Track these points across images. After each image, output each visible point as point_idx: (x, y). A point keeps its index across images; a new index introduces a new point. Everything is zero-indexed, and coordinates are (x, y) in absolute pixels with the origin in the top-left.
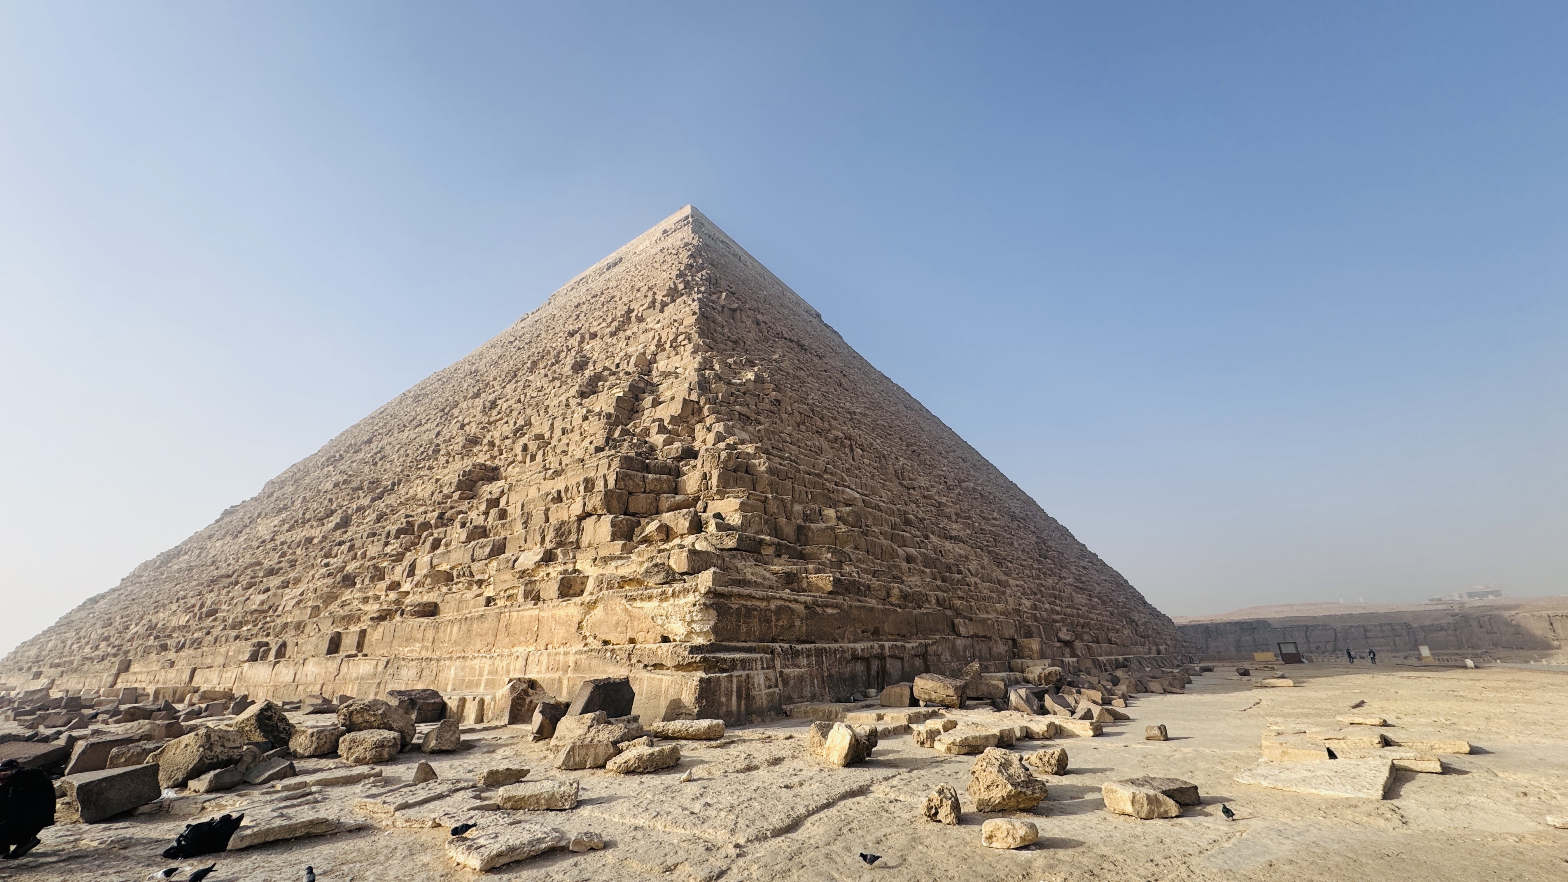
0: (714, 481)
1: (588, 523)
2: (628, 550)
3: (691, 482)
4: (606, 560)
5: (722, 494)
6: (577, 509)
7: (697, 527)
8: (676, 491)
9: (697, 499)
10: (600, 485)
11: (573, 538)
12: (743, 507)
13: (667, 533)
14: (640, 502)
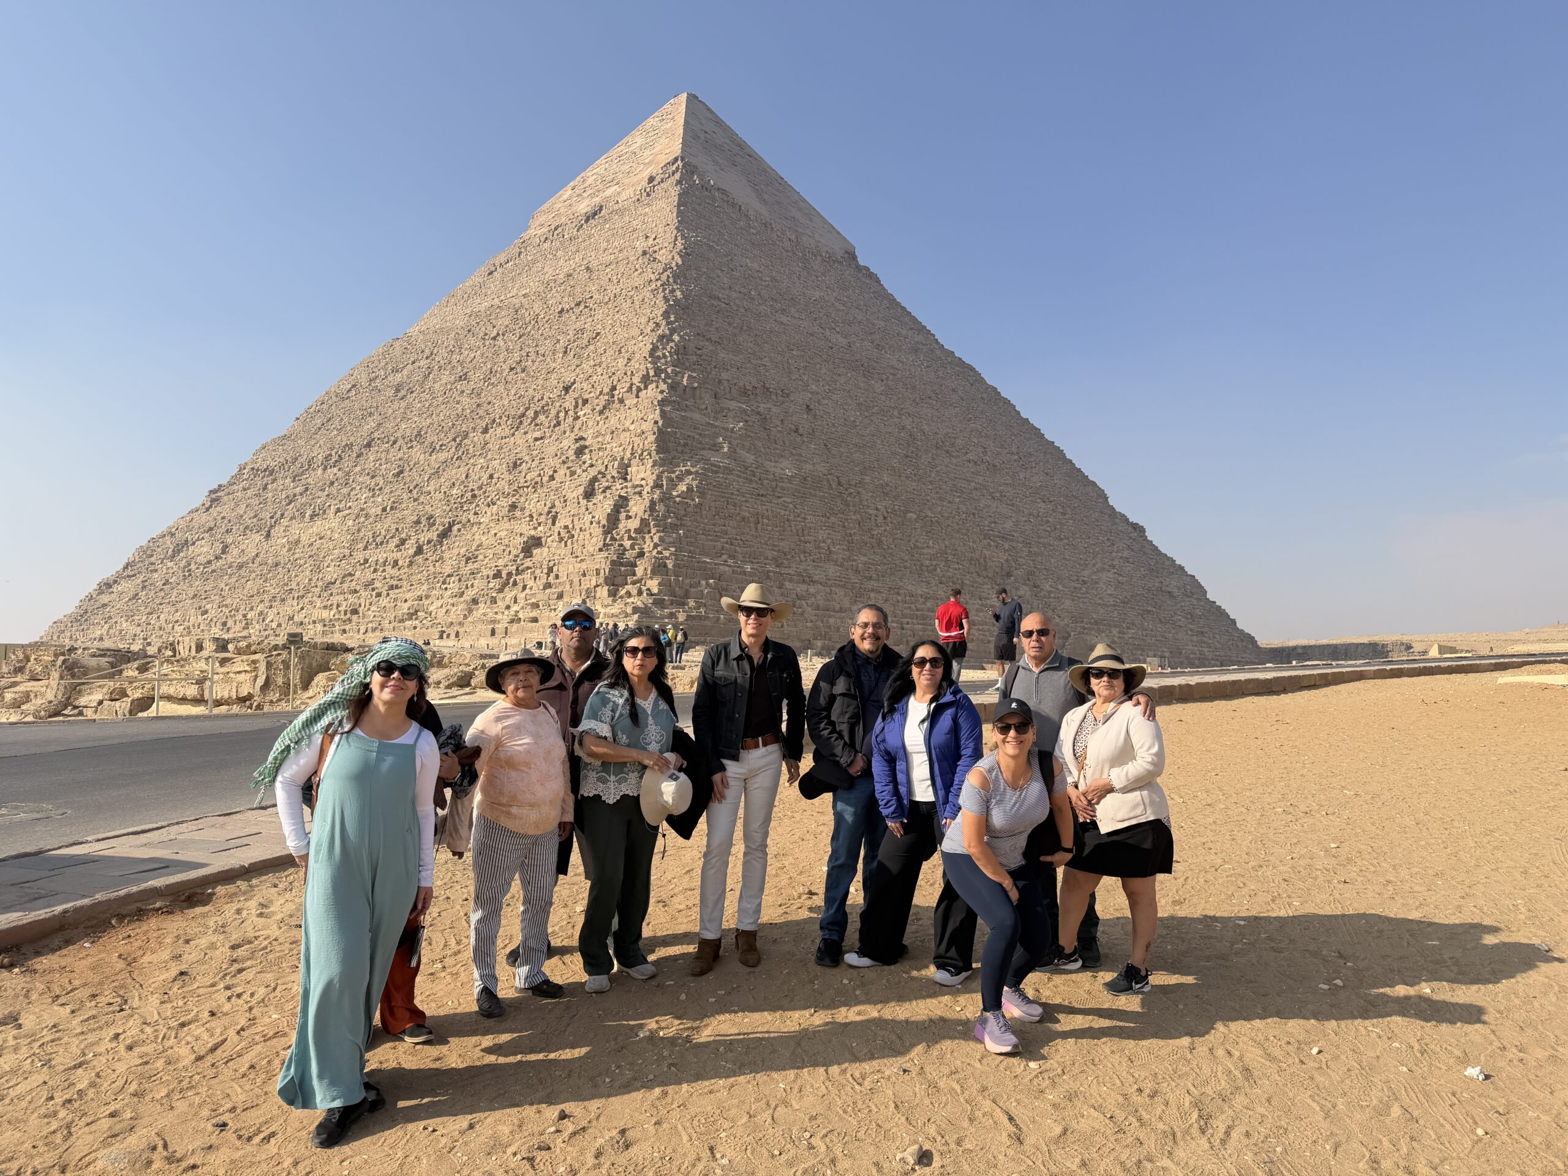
0: (649, 572)
1: (598, 589)
2: (614, 601)
3: (639, 571)
4: (606, 606)
5: (651, 578)
6: (594, 583)
7: (640, 593)
8: (634, 574)
9: (642, 579)
10: (602, 571)
11: (593, 595)
12: (660, 584)
13: (629, 594)
14: (618, 580)
